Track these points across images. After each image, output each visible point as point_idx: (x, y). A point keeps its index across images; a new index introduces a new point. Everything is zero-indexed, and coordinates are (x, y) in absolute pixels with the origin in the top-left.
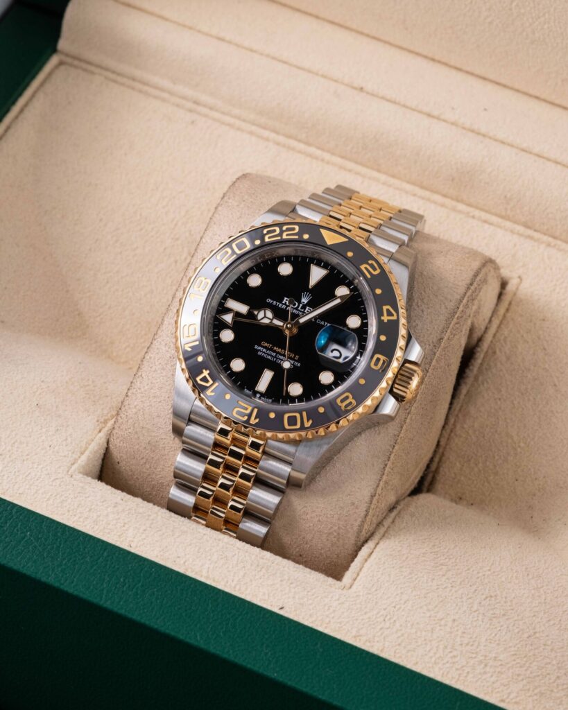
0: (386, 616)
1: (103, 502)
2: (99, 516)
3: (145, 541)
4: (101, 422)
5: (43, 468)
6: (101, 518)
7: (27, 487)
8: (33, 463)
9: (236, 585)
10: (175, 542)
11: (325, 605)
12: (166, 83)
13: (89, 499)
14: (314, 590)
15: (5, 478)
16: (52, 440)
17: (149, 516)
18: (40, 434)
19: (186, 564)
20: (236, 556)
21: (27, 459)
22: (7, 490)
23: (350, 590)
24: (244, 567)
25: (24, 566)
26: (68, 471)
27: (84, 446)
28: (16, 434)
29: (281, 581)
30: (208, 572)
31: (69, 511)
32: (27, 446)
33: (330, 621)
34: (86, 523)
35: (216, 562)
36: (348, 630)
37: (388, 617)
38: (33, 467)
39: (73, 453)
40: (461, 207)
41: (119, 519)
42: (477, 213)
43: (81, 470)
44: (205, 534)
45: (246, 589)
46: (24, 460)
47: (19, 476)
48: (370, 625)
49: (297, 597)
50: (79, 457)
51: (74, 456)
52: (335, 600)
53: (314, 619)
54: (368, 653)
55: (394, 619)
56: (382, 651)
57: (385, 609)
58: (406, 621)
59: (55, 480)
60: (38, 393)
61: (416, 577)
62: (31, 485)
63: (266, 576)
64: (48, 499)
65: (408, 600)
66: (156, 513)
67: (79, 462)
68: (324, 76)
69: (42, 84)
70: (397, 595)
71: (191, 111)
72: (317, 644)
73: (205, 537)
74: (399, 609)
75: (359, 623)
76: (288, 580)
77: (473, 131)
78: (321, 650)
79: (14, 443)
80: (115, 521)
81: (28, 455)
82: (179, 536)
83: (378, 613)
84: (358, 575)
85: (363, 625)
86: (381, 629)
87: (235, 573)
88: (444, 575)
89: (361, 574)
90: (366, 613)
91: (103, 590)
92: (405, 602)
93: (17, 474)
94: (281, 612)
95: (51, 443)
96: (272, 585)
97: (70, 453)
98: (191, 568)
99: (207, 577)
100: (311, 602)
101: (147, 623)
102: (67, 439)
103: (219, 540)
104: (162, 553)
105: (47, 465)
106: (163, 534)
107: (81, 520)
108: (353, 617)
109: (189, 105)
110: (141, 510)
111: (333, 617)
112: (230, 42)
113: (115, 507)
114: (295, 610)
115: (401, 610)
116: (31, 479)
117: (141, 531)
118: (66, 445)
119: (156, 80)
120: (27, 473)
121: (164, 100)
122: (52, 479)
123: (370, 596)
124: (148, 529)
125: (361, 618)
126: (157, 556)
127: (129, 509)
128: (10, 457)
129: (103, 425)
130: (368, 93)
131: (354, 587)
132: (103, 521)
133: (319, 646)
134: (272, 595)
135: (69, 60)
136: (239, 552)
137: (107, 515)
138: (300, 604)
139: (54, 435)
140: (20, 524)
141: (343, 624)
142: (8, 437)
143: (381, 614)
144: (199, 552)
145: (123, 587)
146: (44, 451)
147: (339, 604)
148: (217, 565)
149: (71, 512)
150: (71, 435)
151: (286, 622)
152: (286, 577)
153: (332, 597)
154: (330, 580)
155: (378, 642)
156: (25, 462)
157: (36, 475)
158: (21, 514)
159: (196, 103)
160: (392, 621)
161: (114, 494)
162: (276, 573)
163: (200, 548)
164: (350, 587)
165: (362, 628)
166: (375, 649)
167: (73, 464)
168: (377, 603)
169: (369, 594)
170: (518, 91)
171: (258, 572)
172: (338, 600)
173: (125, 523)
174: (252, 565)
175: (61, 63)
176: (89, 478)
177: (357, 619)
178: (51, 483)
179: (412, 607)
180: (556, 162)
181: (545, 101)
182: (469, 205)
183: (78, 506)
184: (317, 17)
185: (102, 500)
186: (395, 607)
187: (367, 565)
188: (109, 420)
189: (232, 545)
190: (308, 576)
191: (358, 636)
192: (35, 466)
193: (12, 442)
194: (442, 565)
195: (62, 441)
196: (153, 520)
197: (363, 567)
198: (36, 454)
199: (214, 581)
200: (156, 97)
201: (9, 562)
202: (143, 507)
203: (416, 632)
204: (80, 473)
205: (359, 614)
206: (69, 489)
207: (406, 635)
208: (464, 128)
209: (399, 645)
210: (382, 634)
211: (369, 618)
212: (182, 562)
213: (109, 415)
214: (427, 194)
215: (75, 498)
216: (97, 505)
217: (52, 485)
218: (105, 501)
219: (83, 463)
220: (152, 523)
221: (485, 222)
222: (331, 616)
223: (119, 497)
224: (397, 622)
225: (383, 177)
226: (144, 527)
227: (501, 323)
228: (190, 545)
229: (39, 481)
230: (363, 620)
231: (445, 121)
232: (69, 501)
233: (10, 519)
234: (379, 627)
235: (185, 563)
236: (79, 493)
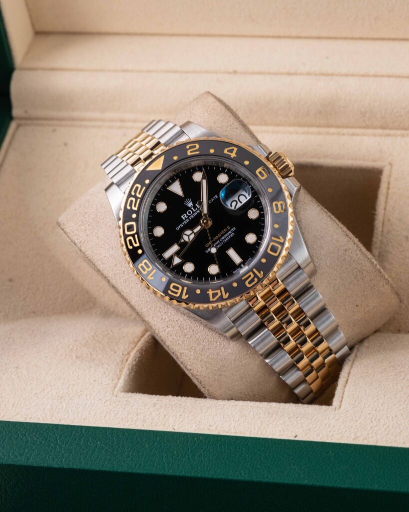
0: (372, 418)
1: (145, 406)
2: (145, 417)
3: (183, 422)
4: (126, 355)
5: (94, 397)
6: (147, 417)
7: (88, 413)
8: (86, 396)
9: (258, 431)
10: (205, 417)
11: (326, 425)
12: (96, 115)
13: (134, 407)
14: (314, 417)
15: (70, 411)
16: (94, 377)
17: (181, 405)
18: (85, 375)
19: (218, 428)
20: (251, 413)
21: (81, 395)
22: (74, 419)
23: (341, 409)
24: (260, 417)
25: (103, 466)
26: (113, 394)
27: (119, 373)
28: (68, 381)
29: (289, 418)
30: (235, 429)
31: (122, 420)
32: (78, 386)
33: (333, 435)
34: (137, 424)
35: (238, 421)
36: (348, 437)
37: (374, 418)
38: (87, 399)
39: (113, 380)
40: (332, 130)
41: (160, 413)
42: (345, 131)
43: (122, 390)
44: (224, 405)
45: (266, 432)
46: (79, 396)
47: (79, 407)
48: (362, 428)
49: (304, 426)
50: (118, 382)
51: (113, 382)
52: (332, 419)
53: (321, 437)
54: (367, 446)
55: (378, 418)
56: (377, 442)
57: (369, 414)
58: (387, 417)
59: (105, 402)
60: (75, 349)
61: (384, 386)
62: (90, 411)
63: (278, 419)
64: (105, 416)
65: (383, 403)
66: (185, 402)
67: (119, 385)
68: (206, 72)
69: (10, 143)
70: (375, 402)
71: (120, 128)
72: (329, 452)
73: (225, 406)
74: (379, 411)
75: (354, 429)
76: (294, 416)
77: (323, 74)
78: (333, 455)
79: (69, 387)
80: (157, 416)
81: (81, 392)
82: (206, 412)
83: (365, 418)
84: (343, 398)
85: (357, 429)
86: (371, 428)
87: (254, 424)
88: (404, 379)
89: (345, 396)
90: (357, 421)
91: (164, 463)
92: (382, 405)
93: (77, 406)
94: (297, 439)
95: (94, 379)
96: (283, 423)
97: (110, 381)
98: (222, 430)
99: (236, 433)
100: (314, 426)
101: (203, 476)
102: (105, 373)
103: (236, 405)
104: (198, 427)
105: (96, 394)
106: (195, 413)
107: (133, 423)
108: (349, 426)
109: (118, 124)
110: (174, 403)
111: (334, 431)
112: (132, 71)
113: (154, 406)
114: (306, 435)
115: (381, 411)
116: (88, 407)
117: (178, 417)
118: (106, 377)
119: (89, 114)
120: (84, 404)
121: (99, 127)
122: (104, 401)
123: (356, 409)
124: (183, 413)
125: (354, 425)
126: (195, 430)
127: (165, 405)
128: (68, 397)
129: (128, 356)
130: (241, 73)
131: (343, 407)
132: (149, 418)
133: (330, 453)
134: (285, 430)
135: (23, 122)
136: (252, 409)
137: (151, 414)
138: (308, 429)
139: (95, 373)
140: (90, 438)
141: (343, 433)
142: (63, 384)
143: (367, 418)
144: (224, 418)
145: (178, 457)
146: (91, 386)
147: (336, 420)
148: (240, 422)
149: (124, 420)
150: (107, 369)
151: (302, 443)
152: (292, 415)
153: (329, 418)
154: (324, 407)
155: (372, 437)
156: (80, 397)
157: (91, 403)
158: (89, 432)
159: (122, 121)
160: (377, 420)
161: (151, 398)
162: (283, 415)
163: (224, 415)
164: (340, 407)
165: (357, 432)
166: (371, 442)
167: (114, 388)
168: (362, 412)
169: (355, 407)
170: (346, 38)
171: (271, 417)
172: (334, 418)
173: (165, 415)
174: (264, 415)
175: (19, 126)
176: (130, 393)
177: (352, 427)
178: (103, 405)
179: (388, 406)
180: (389, 76)
181: (367, 39)
182: (338, 127)
183: (128, 415)
184: (188, 35)
185: (144, 405)
186: (376, 410)
187: (347, 389)
188: (130, 351)
189: (246, 406)
190: (307, 409)
191: (357, 438)
192: (88, 397)
193: (67, 386)
194: (400, 372)
195: (102, 375)
196: (184, 406)
197: (344, 391)
198: (87, 389)
199: (241, 433)
200: (93, 127)
201: (91, 466)
202: (174, 401)
203: (397, 422)
204: (122, 392)
205: (352, 423)
206: (118, 405)
207: (391, 427)
208: (316, 75)
209: (388, 434)
210: (373, 431)
211: (360, 423)
212: (214, 428)
213: (130, 349)
214: (306, 129)
215: (124, 409)
216: (141, 409)
217: (105, 406)
218: (146, 404)
219: (122, 385)
220: (184, 409)
221: (353, 135)
222: (333, 430)
223: (155, 400)
224: (381, 420)
225: (270, 128)
226: (180, 414)
227: (387, 198)
228: (216, 414)
229: (94, 406)
230: (356, 426)
231: (301, 74)
232: (120, 413)
233: (82, 437)
234: (369, 427)
235: (216, 428)
236: (125, 405)
